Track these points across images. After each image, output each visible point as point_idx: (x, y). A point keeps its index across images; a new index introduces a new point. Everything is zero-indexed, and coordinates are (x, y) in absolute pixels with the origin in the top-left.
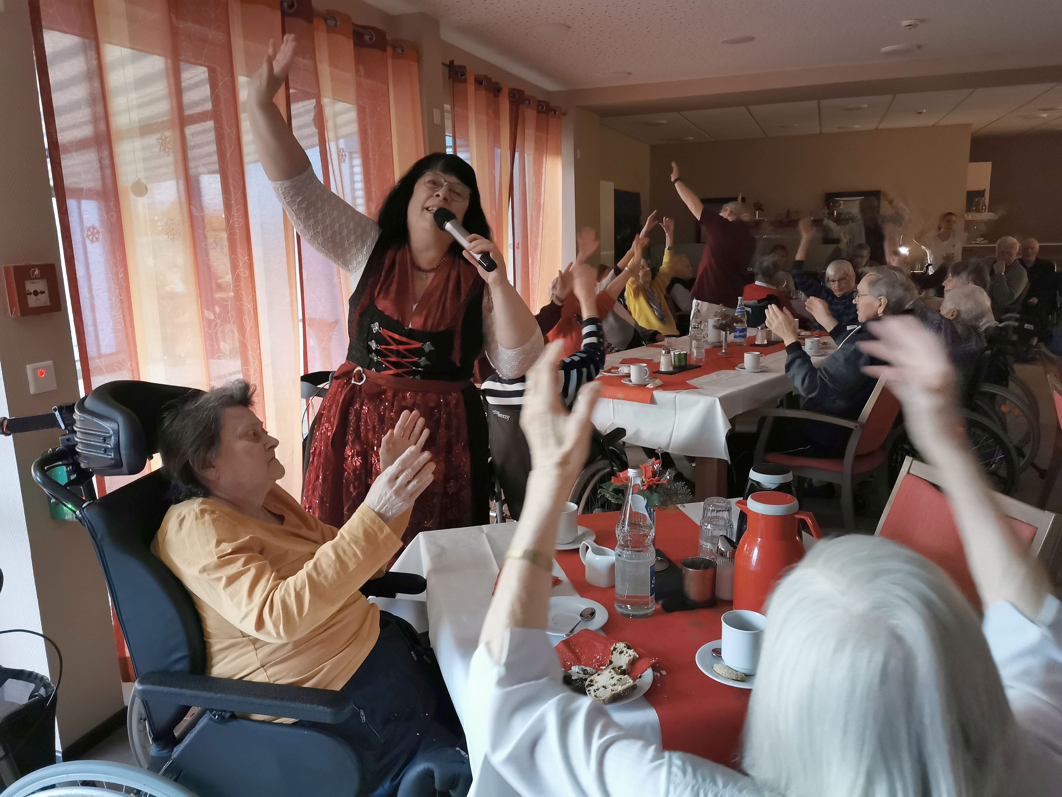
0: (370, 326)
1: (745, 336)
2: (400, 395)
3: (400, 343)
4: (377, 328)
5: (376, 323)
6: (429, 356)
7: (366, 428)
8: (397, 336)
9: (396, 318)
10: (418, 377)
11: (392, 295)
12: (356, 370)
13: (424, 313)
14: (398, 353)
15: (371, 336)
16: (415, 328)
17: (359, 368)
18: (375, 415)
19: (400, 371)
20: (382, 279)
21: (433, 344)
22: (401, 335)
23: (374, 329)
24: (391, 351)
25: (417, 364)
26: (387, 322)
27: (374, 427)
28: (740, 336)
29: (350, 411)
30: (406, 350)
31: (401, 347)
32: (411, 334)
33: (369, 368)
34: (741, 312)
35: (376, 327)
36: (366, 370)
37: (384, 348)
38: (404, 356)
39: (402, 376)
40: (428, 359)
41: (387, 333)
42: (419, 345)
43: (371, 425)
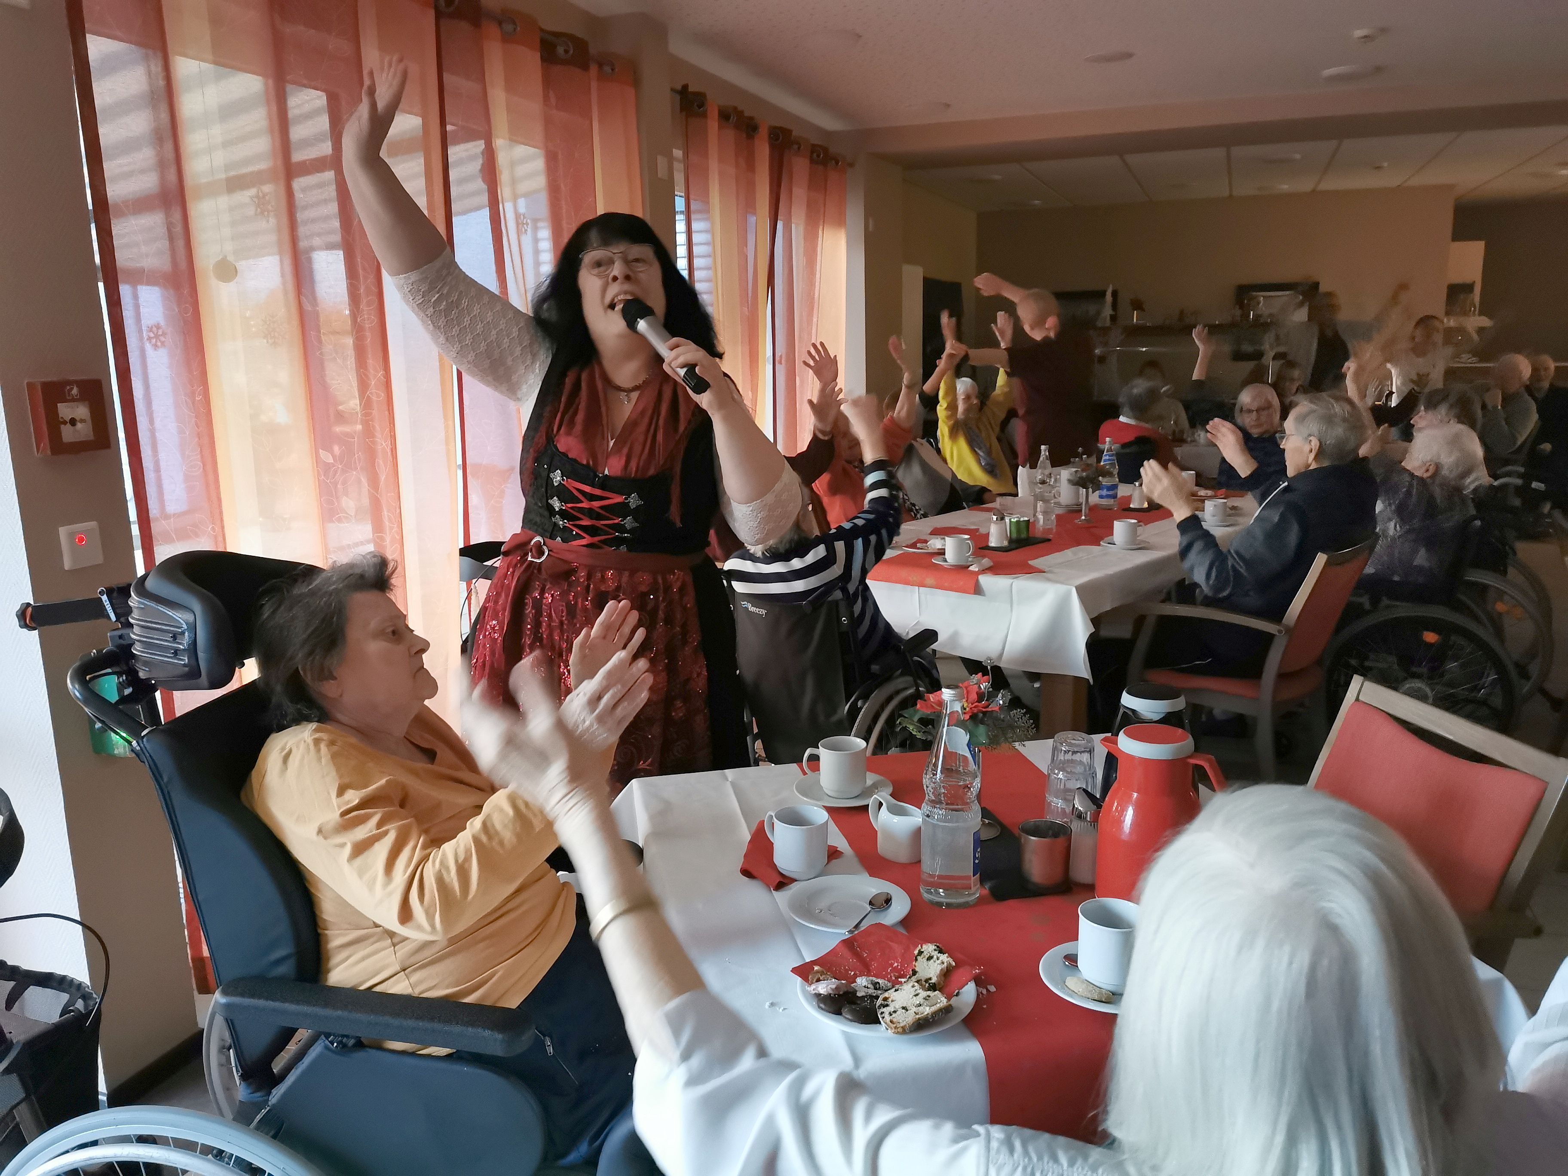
0: (548, 476)
1: (1114, 497)
2: (599, 575)
3: (592, 498)
4: (559, 478)
5: (557, 472)
6: (636, 513)
7: (549, 625)
8: (587, 489)
9: (585, 462)
10: (623, 548)
11: (578, 427)
12: (534, 540)
13: (625, 450)
14: (591, 513)
15: (550, 490)
16: (612, 474)
17: (538, 538)
18: (563, 606)
19: (596, 539)
20: (562, 406)
21: (641, 497)
22: (592, 485)
23: (555, 480)
24: (581, 510)
25: (620, 528)
26: (573, 470)
27: (562, 623)
28: (1108, 496)
29: (526, 601)
30: (601, 507)
31: (596, 504)
32: (606, 483)
33: (553, 537)
34: (1109, 460)
35: (557, 477)
36: (548, 540)
37: (572, 508)
38: (599, 517)
39: (599, 547)
40: (635, 519)
41: (573, 485)
42: (619, 499)
43: (557, 621)
